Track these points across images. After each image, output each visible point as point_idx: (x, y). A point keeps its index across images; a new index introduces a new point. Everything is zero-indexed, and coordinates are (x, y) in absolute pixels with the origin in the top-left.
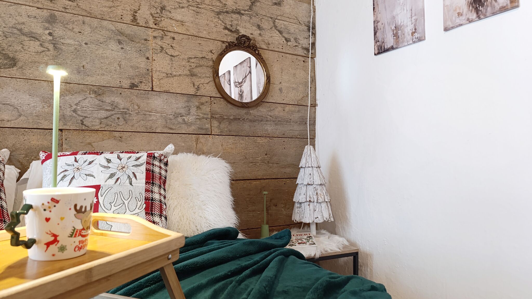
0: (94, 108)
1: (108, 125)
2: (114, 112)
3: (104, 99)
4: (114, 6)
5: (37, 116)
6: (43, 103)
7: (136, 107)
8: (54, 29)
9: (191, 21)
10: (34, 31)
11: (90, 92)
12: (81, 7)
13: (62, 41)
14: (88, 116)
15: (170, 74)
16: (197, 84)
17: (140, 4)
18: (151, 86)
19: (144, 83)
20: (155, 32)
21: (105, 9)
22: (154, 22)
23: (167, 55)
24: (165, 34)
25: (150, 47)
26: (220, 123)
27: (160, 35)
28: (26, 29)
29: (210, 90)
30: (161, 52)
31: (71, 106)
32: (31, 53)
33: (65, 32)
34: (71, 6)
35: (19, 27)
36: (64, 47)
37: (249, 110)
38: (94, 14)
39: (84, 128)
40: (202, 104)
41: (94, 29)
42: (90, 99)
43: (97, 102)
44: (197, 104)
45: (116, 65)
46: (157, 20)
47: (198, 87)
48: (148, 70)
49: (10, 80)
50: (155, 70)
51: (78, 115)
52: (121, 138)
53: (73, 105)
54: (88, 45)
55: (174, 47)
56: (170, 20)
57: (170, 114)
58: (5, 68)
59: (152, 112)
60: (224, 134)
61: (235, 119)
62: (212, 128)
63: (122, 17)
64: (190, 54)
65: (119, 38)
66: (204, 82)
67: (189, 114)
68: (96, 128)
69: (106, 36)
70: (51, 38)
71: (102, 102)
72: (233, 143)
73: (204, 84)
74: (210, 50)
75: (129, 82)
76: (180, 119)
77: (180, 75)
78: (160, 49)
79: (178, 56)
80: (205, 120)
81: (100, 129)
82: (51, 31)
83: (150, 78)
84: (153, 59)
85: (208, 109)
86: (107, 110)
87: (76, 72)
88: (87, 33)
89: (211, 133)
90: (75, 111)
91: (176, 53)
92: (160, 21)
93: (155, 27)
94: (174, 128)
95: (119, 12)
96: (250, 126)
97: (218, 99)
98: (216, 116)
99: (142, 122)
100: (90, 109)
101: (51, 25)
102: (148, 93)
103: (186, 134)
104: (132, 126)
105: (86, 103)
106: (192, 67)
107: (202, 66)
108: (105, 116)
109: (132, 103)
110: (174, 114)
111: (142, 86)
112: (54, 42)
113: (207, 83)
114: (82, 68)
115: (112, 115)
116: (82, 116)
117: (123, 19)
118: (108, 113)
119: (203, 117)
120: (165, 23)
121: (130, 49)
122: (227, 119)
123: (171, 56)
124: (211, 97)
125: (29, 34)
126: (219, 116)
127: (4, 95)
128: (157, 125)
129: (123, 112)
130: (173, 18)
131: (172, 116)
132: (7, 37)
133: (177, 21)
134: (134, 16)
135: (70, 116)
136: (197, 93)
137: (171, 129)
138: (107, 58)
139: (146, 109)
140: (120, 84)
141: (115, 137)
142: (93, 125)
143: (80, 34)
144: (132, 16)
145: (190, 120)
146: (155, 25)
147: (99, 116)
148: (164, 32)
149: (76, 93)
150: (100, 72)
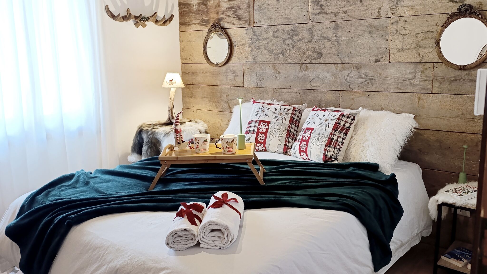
0: (355, 77)
1: (362, 88)
2: (366, 79)
3: (361, 71)
4: (367, 9)
5: (330, 83)
6: (333, 76)
7: (379, 75)
8: (337, 33)
9: (420, 4)
10: (329, 36)
11: (354, 67)
12: (350, 15)
13: (341, 39)
14: (353, 82)
15: (402, 49)
16: (421, 54)
17: (383, 2)
18: (388, 60)
19: (384, 58)
20: (393, 20)
21: (362, 13)
22: (392, 12)
23: (400, 35)
24: (400, 19)
25: (389, 32)
26: (441, 84)
27: (396, 21)
28: (326, 36)
29: (433, 57)
30: (396, 34)
31: (345, 77)
32: (327, 49)
33: (342, 33)
34: (345, 16)
35: (323, 35)
36: (341, 42)
37: (471, 71)
38: (356, 18)
39: (350, 89)
40: (426, 69)
41: (356, 27)
42: (354, 72)
43: (357, 73)
44: (422, 69)
45: (368, 48)
46: (394, 11)
47: (423, 56)
48: (387, 48)
49: (320, 65)
50: (391, 48)
51: (348, 82)
52: (369, 95)
53: (345, 76)
54: (354, 39)
55: (406, 28)
56: (403, 8)
57: (401, 78)
58: (318, 59)
59: (389, 78)
60: (443, 93)
61: (455, 80)
62: (433, 88)
63: (371, 15)
64: (418, 31)
65: (370, 29)
66: (428, 52)
67: (415, 78)
68: (356, 89)
69: (363, 30)
70: (336, 38)
71: (360, 73)
72: (451, 101)
73: (428, 53)
74: (435, 23)
75: (375, 59)
76: (407, 82)
77: (409, 49)
78: (396, 31)
79: (408, 34)
80: (428, 82)
81: (358, 90)
82: (336, 34)
83: (388, 54)
84: (391, 40)
85: (431, 73)
86: (362, 78)
87: (347, 56)
88: (353, 31)
89: (432, 92)
90: (346, 80)
91: (407, 32)
92: (396, 11)
93: (392, 16)
94: (403, 88)
95: (370, 12)
96: (470, 86)
97: (440, 63)
98: (438, 78)
99: (382, 85)
100: (354, 78)
101: (336, 30)
102: (387, 65)
103: (411, 93)
104: (376, 88)
105: (351, 75)
106: (419, 41)
107: (427, 39)
108: (361, 82)
109: (376, 72)
110: (404, 78)
111: (383, 61)
112: (337, 40)
113: (430, 52)
114: (350, 53)
115: (365, 81)
116: (350, 83)
117: (372, 16)
118: (363, 80)
119: (426, 79)
120: (400, 11)
121: (376, 36)
122: (447, 80)
123: (404, 35)
124: (434, 63)
125: (327, 38)
126: (440, 78)
127: (317, 73)
128: (391, 87)
129: (371, 79)
130: (405, 6)
131: (402, 80)
132: (318, 42)
133: (409, 7)
134: (379, 12)
135: (344, 83)
136: (421, 61)
137: (400, 89)
138: (363, 44)
139: (385, 76)
140: (369, 61)
141: (366, 95)
142: (354, 88)
143: (350, 32)
144: (378, 13)
145: (416, 83)
146: (393, 14)
147: (358, 82)
148: (399, 18)
149: (347, 69)
150: (359, 54)
